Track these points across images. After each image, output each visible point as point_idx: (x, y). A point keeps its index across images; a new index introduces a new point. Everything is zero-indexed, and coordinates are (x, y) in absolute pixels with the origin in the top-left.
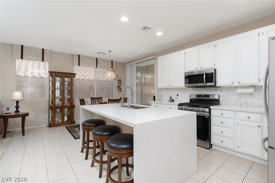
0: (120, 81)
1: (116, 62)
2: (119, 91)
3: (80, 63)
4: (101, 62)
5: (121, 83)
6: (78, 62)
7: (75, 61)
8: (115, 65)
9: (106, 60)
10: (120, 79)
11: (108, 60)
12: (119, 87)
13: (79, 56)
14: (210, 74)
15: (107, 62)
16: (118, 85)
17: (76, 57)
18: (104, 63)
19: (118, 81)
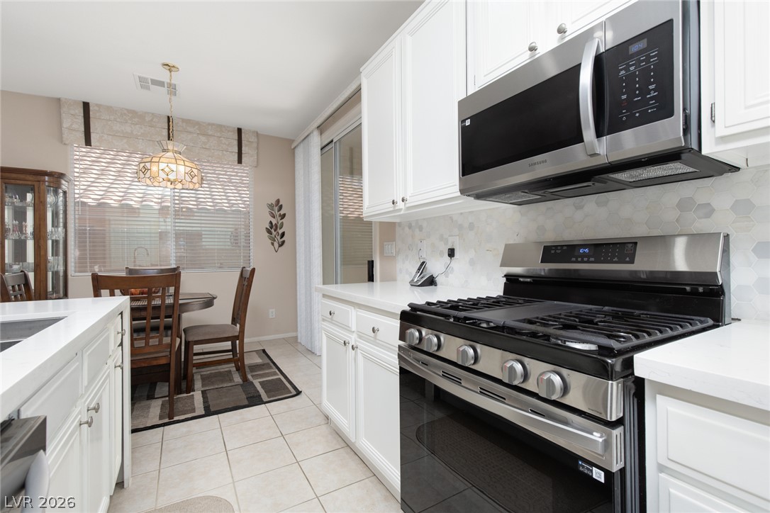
0: (276, 208)
1: (257, 134)
2: (273, 244)
3: (93, 136)
4: (190, 132)
5: (284, 215)
6: (82, 129)
7: (66, 124)
8: (255, 145)
9: (213, 124)
10: (278, 201)
11: (220, 127)
12: (273, 231)
13: (86, 106)
14: (634, 48)
15: (219, 134)
16: (271, 223)
17: (72, 112)
18: (203, 139)
19: (271, 206)
